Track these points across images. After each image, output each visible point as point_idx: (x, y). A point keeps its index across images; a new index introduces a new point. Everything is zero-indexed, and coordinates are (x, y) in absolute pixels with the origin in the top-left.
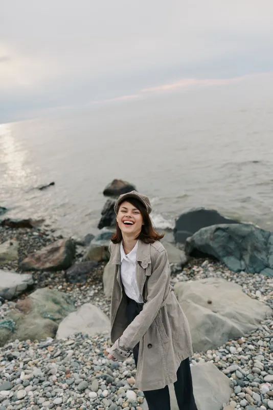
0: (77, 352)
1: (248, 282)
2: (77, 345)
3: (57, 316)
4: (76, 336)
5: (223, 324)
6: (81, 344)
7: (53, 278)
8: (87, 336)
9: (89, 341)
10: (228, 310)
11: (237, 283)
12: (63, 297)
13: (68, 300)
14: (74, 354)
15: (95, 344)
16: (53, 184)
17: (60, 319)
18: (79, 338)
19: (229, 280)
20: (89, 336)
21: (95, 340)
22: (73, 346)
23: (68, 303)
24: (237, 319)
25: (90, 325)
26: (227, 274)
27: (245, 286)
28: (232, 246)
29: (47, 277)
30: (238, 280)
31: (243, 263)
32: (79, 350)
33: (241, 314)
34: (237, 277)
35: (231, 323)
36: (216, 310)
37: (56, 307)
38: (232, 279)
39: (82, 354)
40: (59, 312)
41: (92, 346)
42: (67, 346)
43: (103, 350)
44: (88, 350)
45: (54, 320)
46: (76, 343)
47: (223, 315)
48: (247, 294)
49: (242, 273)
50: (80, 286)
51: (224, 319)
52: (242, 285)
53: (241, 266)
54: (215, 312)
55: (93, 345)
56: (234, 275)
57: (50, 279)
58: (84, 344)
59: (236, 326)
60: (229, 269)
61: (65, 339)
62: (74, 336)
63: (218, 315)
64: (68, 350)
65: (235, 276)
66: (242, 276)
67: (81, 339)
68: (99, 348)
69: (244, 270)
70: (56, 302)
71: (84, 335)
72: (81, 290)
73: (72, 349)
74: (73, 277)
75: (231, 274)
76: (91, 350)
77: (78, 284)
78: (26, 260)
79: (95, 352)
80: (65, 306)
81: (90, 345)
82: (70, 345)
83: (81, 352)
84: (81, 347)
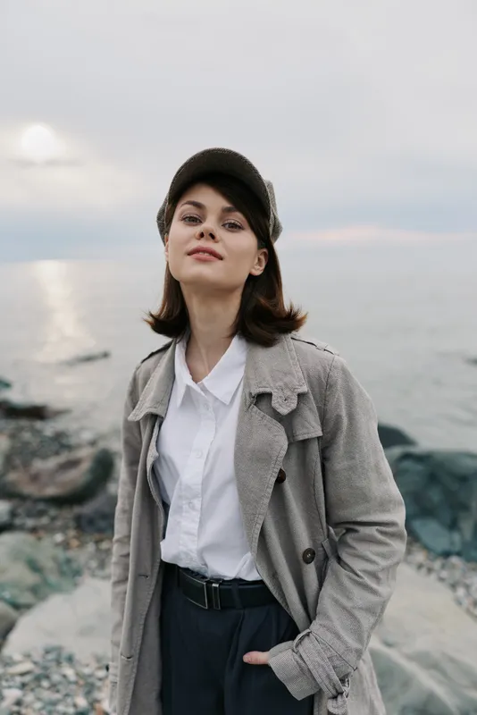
0: (29, 698)
1: (468, 582)
2: (38, 679)
3: (25, 598)
4: (47, 652)
5: (407, 682)
6: (47, 677)
7: (53, 519)
8: (70, 659)
9: (70, 672)
10: (421, 644)
11: (442, 580)
12: (55, 559)
13: (65, 568)
14: (19, 703)
15: (81, 682)
16: (106, 355)
17: (28, 607)
18: (50, 661)
19: (424, 570)
20: (77, 657)
21: (87, 671)
22: (27, 679)
23: (62, 573)
24: (443, 672)
25: (86, 632)
26: (420, 557)
27: (461, 592)
28: (435, 496)
29: (41, 514)
30: (444, 574)
31: (456, 537)
32: (37, 690)
33: (452, 660)
34: (443, 567)
35: (427, 681)
36: (391, 639)
37: (31, 578)
38: (430, 570)
39: (38, 705)
40: (35, 590)
41: (73, 687)
42: (13, 675)
43: (98, 701)
44: (58, 696)
45: (17, 607)
46: (38, 671)
47: (410, 658)
48: (468, 612)
49: (454, 560)
50: (97, 542)
51: (411, 667)
52: (454, 586)
53: (452, 543)
54: (389, 645)
55: (76, 683)
56: (433, 560)
57: (45, 520)
58: (56, 678)
59: (441, 691)
60: (426, 548)
61: (17, 657)
62: (41, 652)
63: (393, 654)
64: (10, 687)
65: (437, 564)
66: (453, 567)
67: (53, 664)
68: (88, 694)
69: (459, 554)
70: (34, 566)
71: (65, 654)
72: (98, 550)
73: (23, 686)
74: (91, 522)
75: (428, 558)
76: (67, 695)
77: (97, 536)
78: (12, 477)
79: (75, 706)
80: (53, 578)
81: (70, 683)
82: (22, 674)
83: (39, 699)
84: (45, 683)
